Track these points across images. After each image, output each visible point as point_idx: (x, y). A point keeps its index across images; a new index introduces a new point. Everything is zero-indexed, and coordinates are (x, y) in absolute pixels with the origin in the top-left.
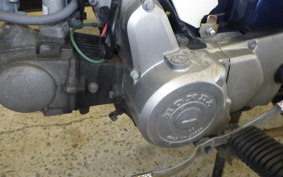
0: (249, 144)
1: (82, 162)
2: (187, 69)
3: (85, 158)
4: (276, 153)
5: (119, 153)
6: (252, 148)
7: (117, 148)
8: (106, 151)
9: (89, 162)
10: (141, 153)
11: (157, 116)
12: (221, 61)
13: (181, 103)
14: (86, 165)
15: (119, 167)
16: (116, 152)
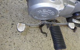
0: (55, 31)
1: (6, 3)
2: (54, 2)
3: (7, 2)
4: (60, 37)
5: (19, 6)
6: (55, 32)
7: (19, 4)
8: (15, 3)
9: (8, 4)
10: (25, 9)
11: (35, 11)
12: (65, 3)
13: (45, 11)
14: (7, 4)
15: (17, 10)
16: (18, 5)
